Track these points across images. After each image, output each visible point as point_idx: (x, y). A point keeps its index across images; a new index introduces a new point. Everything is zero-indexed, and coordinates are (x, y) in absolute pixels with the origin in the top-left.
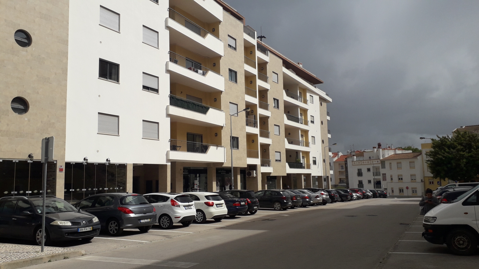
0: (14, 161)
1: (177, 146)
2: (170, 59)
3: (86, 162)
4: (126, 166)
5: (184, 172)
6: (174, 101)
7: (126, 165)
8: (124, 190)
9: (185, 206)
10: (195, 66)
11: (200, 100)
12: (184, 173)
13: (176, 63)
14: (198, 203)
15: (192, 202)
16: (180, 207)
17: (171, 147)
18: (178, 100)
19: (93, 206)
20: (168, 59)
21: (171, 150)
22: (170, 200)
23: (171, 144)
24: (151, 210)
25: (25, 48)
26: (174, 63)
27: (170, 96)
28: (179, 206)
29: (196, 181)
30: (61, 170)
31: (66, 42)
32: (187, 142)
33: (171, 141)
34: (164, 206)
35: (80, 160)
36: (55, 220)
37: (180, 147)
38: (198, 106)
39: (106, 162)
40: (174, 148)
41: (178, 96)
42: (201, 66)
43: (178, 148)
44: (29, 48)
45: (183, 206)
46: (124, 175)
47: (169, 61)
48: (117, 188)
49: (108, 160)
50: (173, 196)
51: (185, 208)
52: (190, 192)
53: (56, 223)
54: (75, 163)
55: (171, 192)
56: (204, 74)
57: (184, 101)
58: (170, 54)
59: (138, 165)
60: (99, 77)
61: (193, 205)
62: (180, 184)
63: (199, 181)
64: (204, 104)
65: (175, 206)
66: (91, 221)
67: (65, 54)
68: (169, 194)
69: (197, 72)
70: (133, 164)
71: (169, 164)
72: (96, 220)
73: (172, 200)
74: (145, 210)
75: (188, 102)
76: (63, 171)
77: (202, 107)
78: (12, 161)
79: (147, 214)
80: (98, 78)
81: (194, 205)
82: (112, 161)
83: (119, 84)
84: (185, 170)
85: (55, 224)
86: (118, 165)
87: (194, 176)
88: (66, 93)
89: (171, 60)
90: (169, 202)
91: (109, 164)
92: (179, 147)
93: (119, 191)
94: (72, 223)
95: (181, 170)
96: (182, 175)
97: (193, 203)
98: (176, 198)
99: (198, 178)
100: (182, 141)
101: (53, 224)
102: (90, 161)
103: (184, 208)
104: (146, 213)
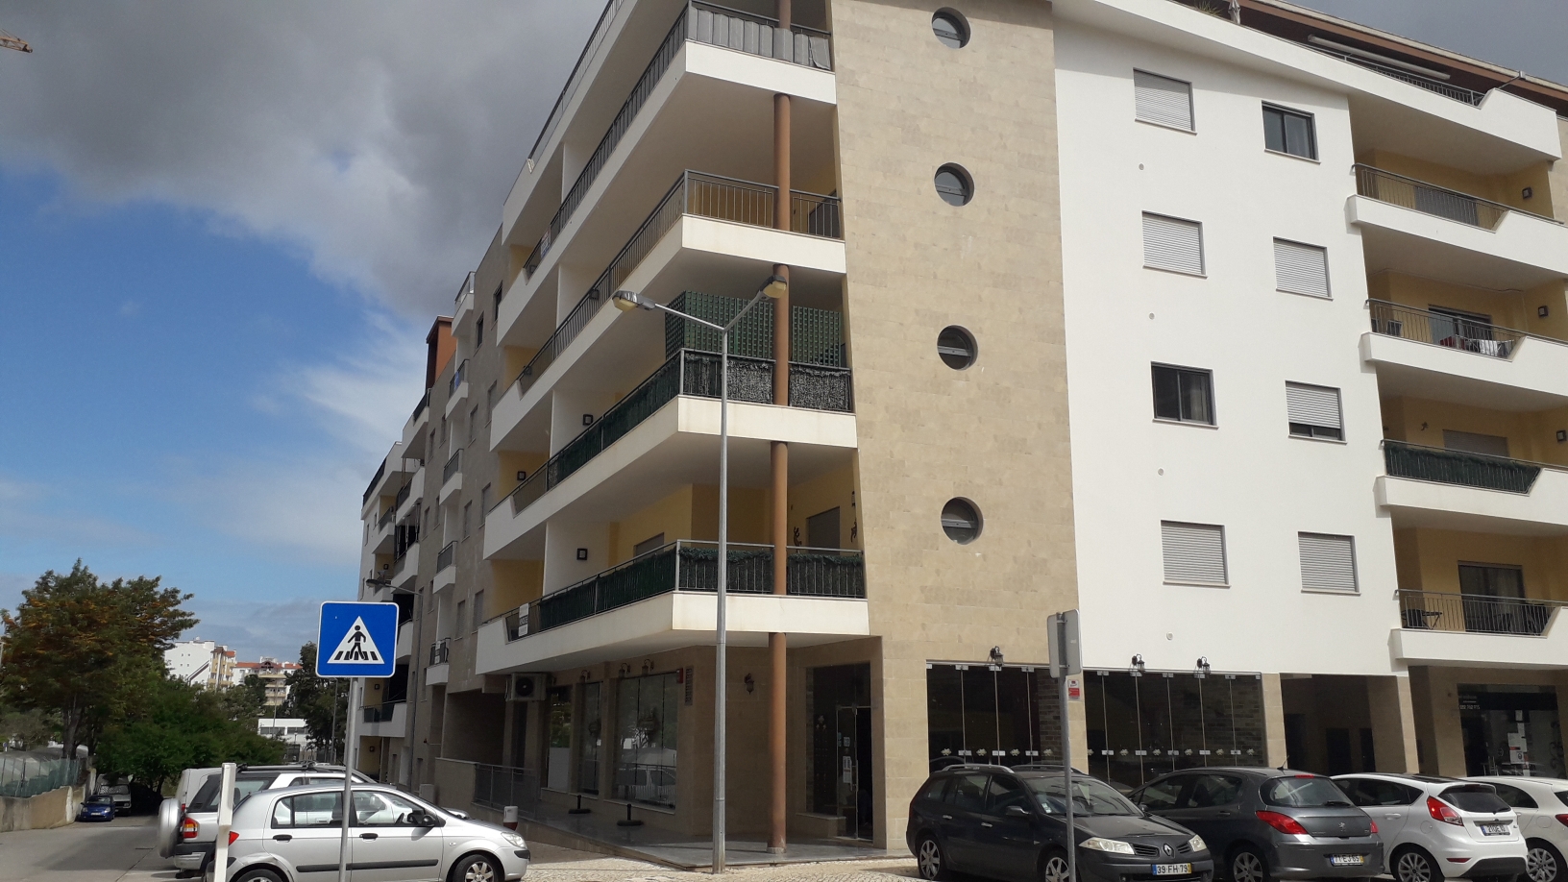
0: (958, 668)
1: (1427, 610)
2: (1373, 322)
3: (1139, 671)
4: (1260, 681)
5: (1461, 702)
6: (1401, 460)
7: (1258, 678)
8: (1261, 759)
9: (1481, 824)
10: (1467, 333)
11: (1502, 443)
12: (1463, 707)
13: (1394, 334)
14: (1533, 816)
15: (1506, 810)
16: (1463, 825)
17: (1403, 614)
18: (1414, 454)
19: (1182, 803)
20: (1367, 326)
21: (1405, 626)
22: (1423, 798)
23: (1402, 605)
24: (1364, 827)
25: (962, 372)
26: (1389, 333)
27: (1383, 444)
28: (1460, 822)
29: (1514, 735)
30: (1074, 693)
31: (1058, 336)
32: (1463, 597)
33: (1403, 596)
34: (1407, 817)
35: (1124, 664)
36: (1090, 836)
37: (1437, 614)
38: (1494, 465)
39: (1197, 669)
40: (1414, 618)
41: (1415, 442)
42: (1489, 327)
43: (1430, 620)
44: (971, 371)
45: (1475, 822)
46: (1257, 711)
47: (1370, 330)
48: (1239, 752)
49: (1203, 662)
50: (1433, 789)
51: (1483, 829)
52: (1493, 774)
53: (1093, 844)
54: (1110, 672)
55: (1422, 772)
56: (1504, 353)
57: (1438, 456)
58: (1372, 308)
59: (1294, 677)
60: (1155, 417)
61: (1512, 821)
62: (1452, 748)
63: (1528, 737)
64: (1516, 457)
65: (1443, 820)
66: (1184, 847)
67: (1058, 369)
68: (1416, 777)
69: (1475, 349)
70: (1281, 675)
71: (1403, 675)
72: (1197, 844)
73: (1431, 801)
74: (1343, 825)
75: (1454, 458)
76: (1079, 694)
77: (1511, 468)
78: (954, 666)
79: (1352, 840)
80: (1154, 421)
81: (1514, 823)
82: (1216, 668)
83: (1217, 429)
84: (1465, 697)
85: (1091, 847)
86: (1233, 678)
87: (1504, 717)
88: (1070, 474)
89: (1377, 327)
90: (1420, 807)
91: (1207, 674)
92: (1433, 614)
93: (1242, 762)
94: (1135, 847)
95: (1449, 695)
96: (1458, 715)
97: (1512, 813)
98: (1444, 794)
99: (1521, 727)
100: (1444, 591)
101: (1087, 846)
102: (1152, 665)
103: (1479, 828)
104: (1347, 837)
